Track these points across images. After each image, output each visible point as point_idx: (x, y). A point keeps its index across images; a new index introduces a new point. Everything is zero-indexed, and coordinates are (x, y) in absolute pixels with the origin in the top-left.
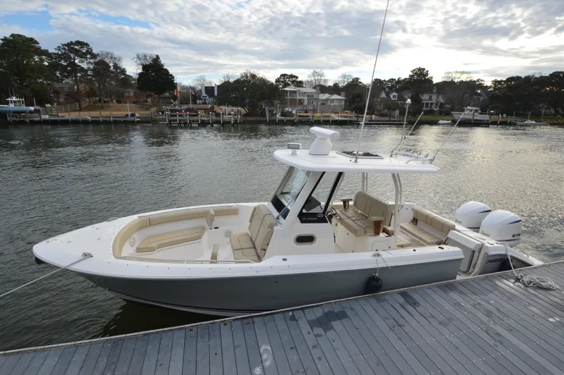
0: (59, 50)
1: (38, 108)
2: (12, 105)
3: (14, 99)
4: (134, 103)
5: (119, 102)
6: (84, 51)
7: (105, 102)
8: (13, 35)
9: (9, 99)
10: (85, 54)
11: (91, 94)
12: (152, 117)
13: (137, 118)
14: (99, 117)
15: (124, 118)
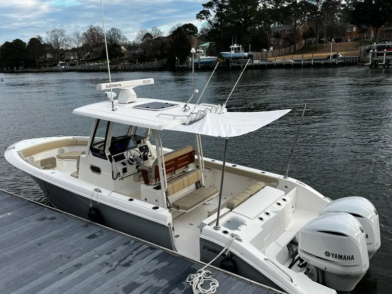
1: (250, 53)
2: (233, 52)
3: (235, 46)
4: (355, 40)
5: (337, 41)
7: (322, 42)
9: (232, 47)
11: (309, 34)
12: (360, 58)
13: (339, 59)
14: (301, 61)
15: (325, 60)
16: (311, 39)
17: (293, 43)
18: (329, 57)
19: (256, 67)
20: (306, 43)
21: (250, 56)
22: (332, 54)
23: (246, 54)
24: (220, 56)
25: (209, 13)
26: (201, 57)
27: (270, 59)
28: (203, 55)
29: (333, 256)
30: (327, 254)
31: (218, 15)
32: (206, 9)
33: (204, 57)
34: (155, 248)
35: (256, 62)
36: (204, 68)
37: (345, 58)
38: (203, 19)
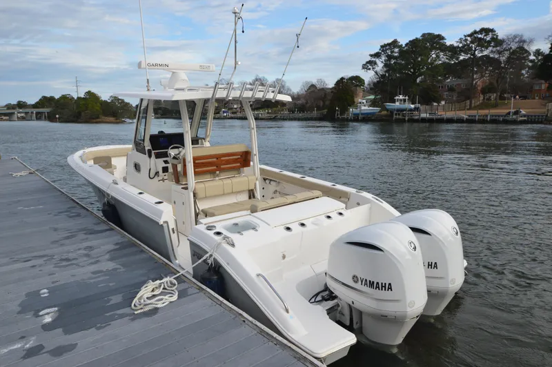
0: (461, 42)
1: (418, 105)
2: (397, 104)
3: (401, 97)
5: (523, 98)
6: (488, 39)
8: (424, 35)
9: (397, 98)
10: (489, 42)
11: (489, 89)
12: (547, 116)
13: (521, 117)
14: (475, 116)
15: (505, 116)
16: (490, 95)
17: (468, 98)
18: (509, 113)
19: (424, 120)
20: (484, 98)
21: (416, 109)
22: (512, 110)
23: (413, 106)
24: (384, 108)
25: (375, 63)
26: (363, 108)
27: (439, 113)
28: (365, 106)
29: (362, 282)
30: (355, 279)
31: (386, 65)
32: (373, 59)
33: (366, 108)
34: (144, 252)
35: (423, 115)
36: (366, 119)
37: (528, 116)
38: (369, 69)
